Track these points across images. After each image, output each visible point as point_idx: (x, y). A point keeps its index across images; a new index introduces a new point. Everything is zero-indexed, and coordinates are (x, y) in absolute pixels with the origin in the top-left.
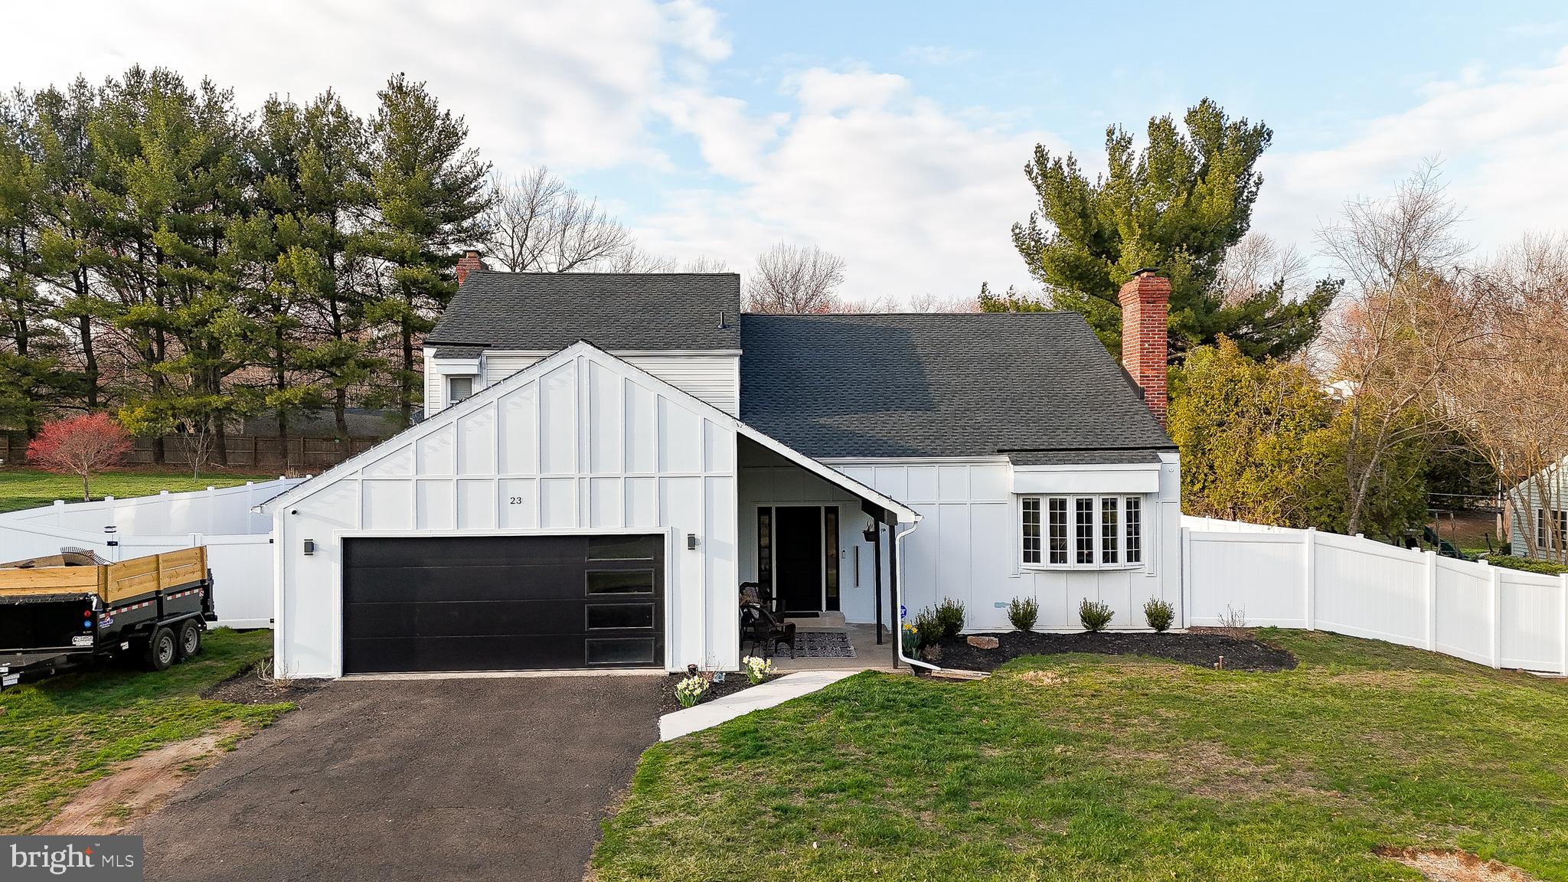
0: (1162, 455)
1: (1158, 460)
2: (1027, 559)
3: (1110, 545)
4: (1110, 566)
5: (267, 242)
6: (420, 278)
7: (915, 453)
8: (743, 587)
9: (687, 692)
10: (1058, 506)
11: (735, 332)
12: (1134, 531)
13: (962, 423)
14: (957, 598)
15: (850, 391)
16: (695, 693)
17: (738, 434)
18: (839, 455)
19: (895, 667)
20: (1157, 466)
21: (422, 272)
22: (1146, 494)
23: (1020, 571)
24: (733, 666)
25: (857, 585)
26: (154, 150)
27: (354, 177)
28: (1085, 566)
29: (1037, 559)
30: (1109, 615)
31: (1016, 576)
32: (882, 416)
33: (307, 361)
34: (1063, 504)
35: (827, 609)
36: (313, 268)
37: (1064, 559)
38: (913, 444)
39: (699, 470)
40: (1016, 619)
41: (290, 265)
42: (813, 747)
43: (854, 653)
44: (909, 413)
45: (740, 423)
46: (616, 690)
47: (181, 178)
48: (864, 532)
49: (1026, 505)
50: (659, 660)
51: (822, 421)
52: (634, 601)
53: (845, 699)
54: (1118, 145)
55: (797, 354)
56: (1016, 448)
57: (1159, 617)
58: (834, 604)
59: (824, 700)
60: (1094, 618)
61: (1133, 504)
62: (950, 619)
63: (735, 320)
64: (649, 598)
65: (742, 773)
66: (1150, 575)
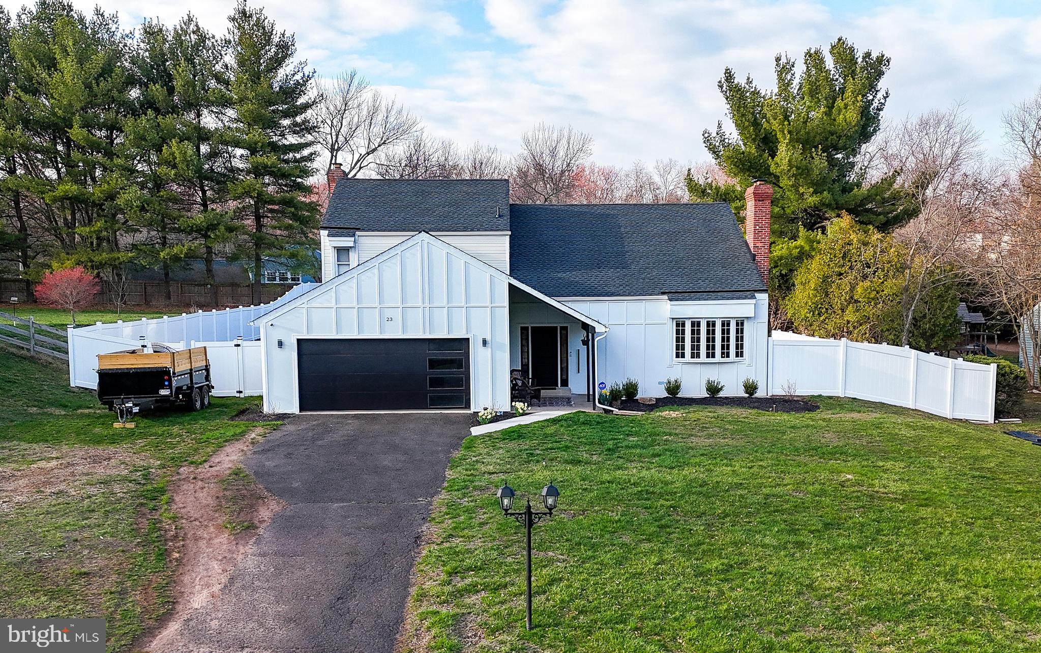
0: (757, 295)
1: (753, 297)
2: (677, 356)
3: (725, 348)
4: (726, 360)
5: (153, 136)
6: (269, 163)
7: (612, 295)
8: (512, 372)
9: (484, 417)
10: (696, 324)
11: (506, 220)
12: (740, 339)
13: (643, 276)
14: (634, 379)
15: (577, 256)
16: (488, 417)
17: (509, 284)
18: (568, 296)
19: (594, 409)
20: (753, 301)
21: (270, 159)
22: (748, 318)
23: (674, 363)
24: (508, 409)
25: (579, 372)
26: (68, 66)
27: (213, 83)
28: (711, 360)
29: (683, 356)
30: (722, 387)
31: (671, 366)
32: (595, 272)
33: (189, 226)
34: (699, 324)
35: (561, 386)
36: (191, 156)
37: (698, 356)
38: (613, 289)
39: (488, 304)
40: (669, 390)
41: (173, 154)
42: (546, 436)
43: (574, 405)
44: (612, 270)
45: (510, 277)
46: (447, 419)
47: (88, 86)
48: (582, 340)
49: (678, 325)
50: (468, 406)
51: (559, 275)
52: (454, 374)
53: (565, 420)
54: (784, 69)
55: (545, 232)
56: (672, 291)
57: (751, 388)
58: (565, 383)
59: (555, 421)
60: (713, 389)
61: (740, 323)
62: (631, 390)
63: (506, 211)
64: (462, 373)
65: (512, 445)
66: (749, 365)
